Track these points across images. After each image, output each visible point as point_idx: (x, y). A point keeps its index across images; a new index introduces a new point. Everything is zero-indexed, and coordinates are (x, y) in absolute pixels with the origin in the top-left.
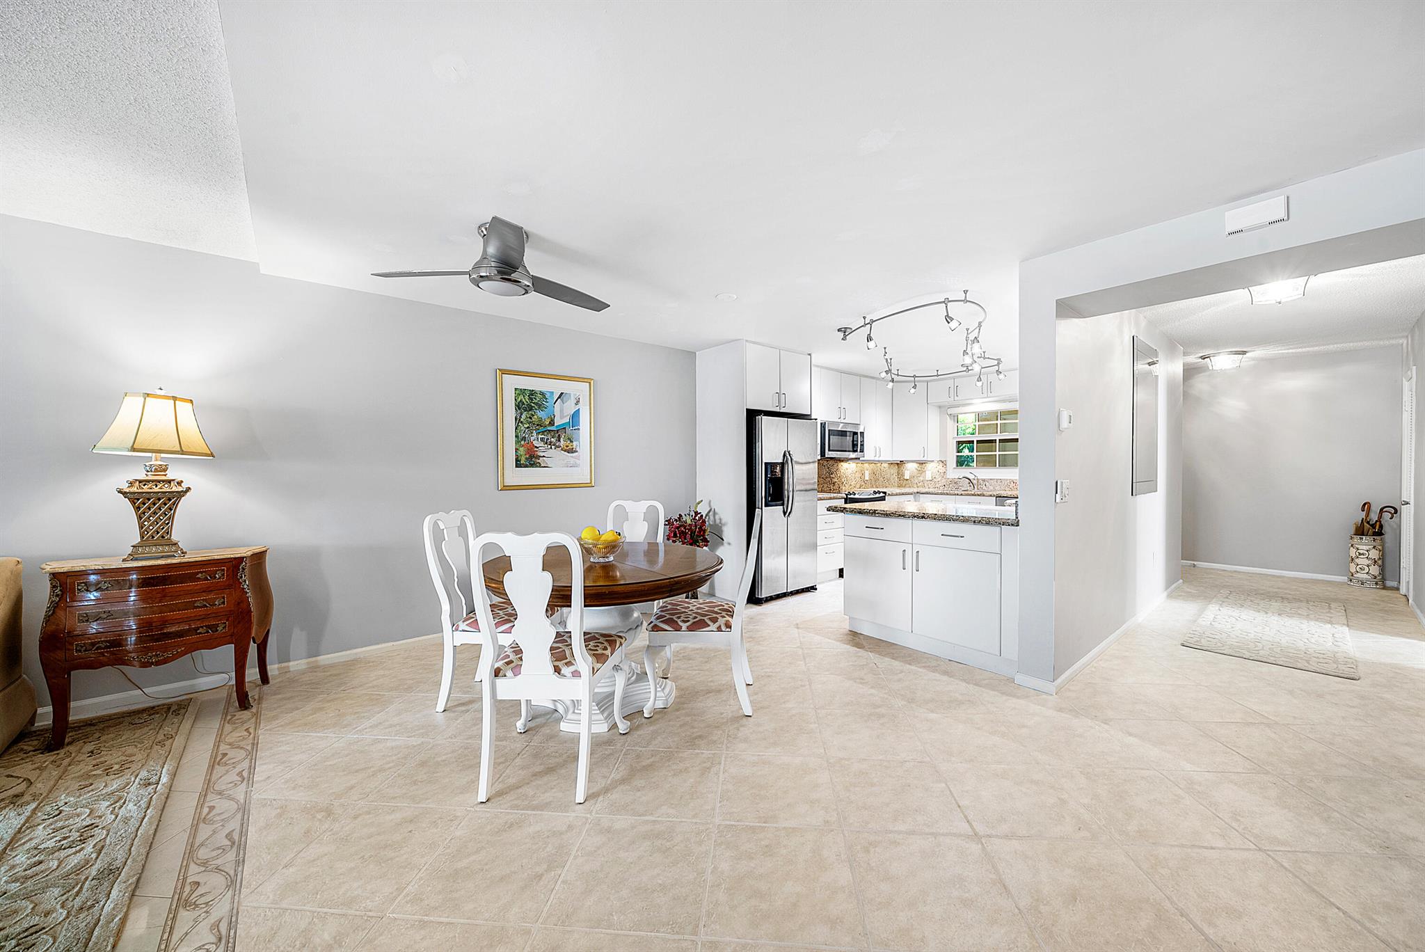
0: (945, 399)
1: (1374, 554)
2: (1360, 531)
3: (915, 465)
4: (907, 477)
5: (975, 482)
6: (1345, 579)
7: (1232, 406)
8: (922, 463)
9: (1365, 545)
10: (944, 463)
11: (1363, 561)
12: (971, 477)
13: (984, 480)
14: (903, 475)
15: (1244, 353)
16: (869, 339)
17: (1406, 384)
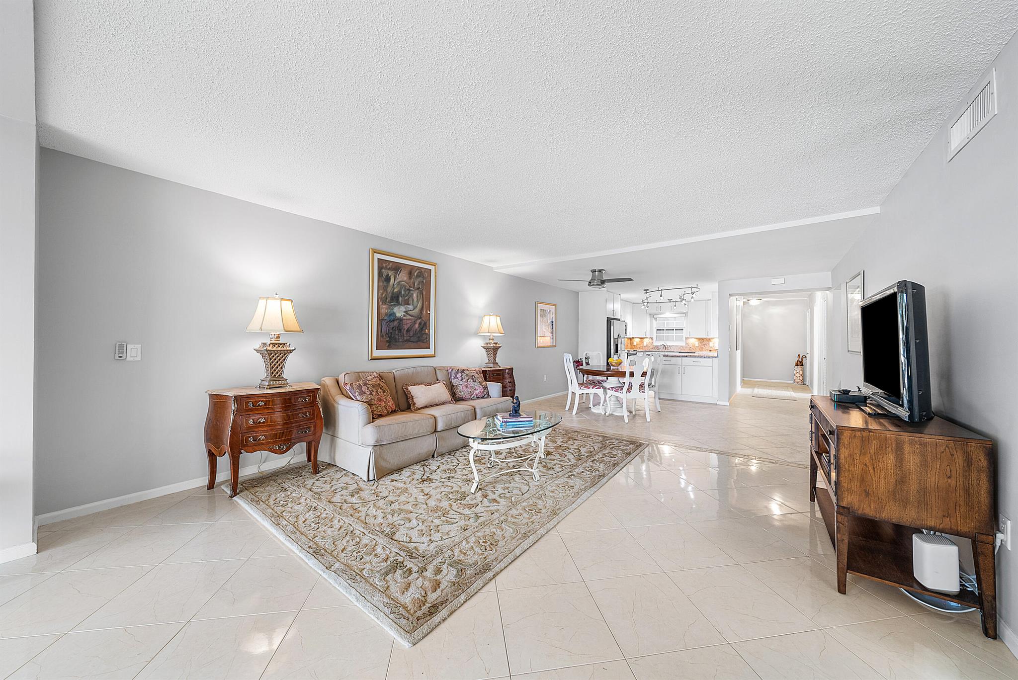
0: (654, 311)
1: (801, 372)
2: (797, 365)
3: (639, 339)
4: (635, 344)
5: (666, 346)
6: (792, 382)
7: (756, 318)
8: (642, 338)
9: (799, 368)
10: (652, 338)
11: (798, 375)
12: (665, 345)
13: (670, 346)
14: (633, 344)
15: (761, 299)
16: (661, 296)
17: (807, 313)
